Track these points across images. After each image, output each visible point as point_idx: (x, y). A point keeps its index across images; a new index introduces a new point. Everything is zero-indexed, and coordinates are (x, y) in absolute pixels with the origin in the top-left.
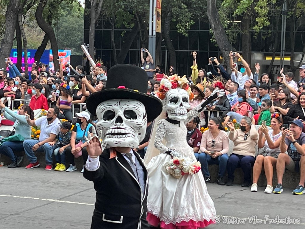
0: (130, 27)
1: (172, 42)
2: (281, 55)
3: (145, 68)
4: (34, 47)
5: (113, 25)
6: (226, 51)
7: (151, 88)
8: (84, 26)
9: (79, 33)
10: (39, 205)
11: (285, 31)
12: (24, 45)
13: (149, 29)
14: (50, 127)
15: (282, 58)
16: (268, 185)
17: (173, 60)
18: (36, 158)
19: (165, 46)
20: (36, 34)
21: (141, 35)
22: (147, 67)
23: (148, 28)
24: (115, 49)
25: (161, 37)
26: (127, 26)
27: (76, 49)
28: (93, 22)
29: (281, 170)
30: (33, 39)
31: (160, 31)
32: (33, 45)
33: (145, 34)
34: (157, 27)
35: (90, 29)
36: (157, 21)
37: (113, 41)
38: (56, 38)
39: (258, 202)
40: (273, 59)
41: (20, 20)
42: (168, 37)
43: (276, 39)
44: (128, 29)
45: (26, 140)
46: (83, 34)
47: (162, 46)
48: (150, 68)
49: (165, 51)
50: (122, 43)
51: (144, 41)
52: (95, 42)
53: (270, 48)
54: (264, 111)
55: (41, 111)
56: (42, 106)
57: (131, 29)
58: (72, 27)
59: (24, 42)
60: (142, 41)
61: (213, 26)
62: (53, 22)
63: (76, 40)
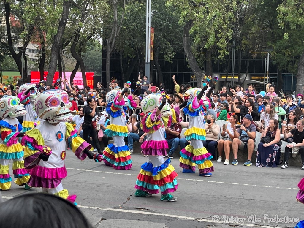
1: (160, 67)
2: (232, 75)
3: (143, 84)
5: (121, 55)
6: (196, 72)
9: (99, 62)
10: (76, 173)
11: (234, 59)
12: (63, 69)
13: (145, 58)
15: (233, 77)
16: (226, 160)
19: (156, 69)
20: (71, 63)
21: (139, 62)
24: (123, 72)
25: (153, 63)
26: (131, 57)
27: (97, 72)
28: (109, 53)
29: (235, 150)
31: (153, 59)
33: (142, 61)
34: (151, 57)
35: (107, 59)
36: (151, 53)
37: (121, 67)
38: (85, 65)
39: (221, 171)
40: (227, 77)
41: (60, 53)
42: (157, 64)
43: (229, 64)
46: (102, 62)
47: (154, 70)
49: (156, 73)
50: (127, 68)
52: (110, 67)
53: (224, 71)
54: (222, 110)
57: (134, 58)
58: (94, 58)
60: (140, 65)
61: (188, 55)
62: (82, 53)
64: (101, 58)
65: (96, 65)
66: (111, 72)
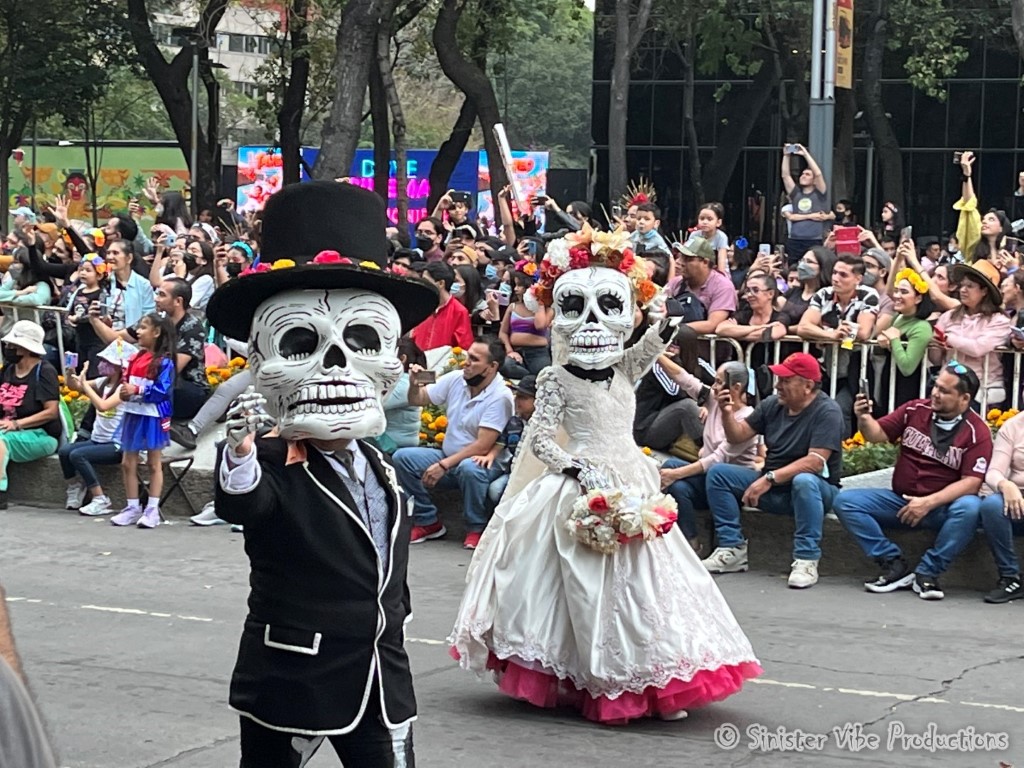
0: (747, 71)
1: (889, 119)
3: (796, 210)
4: (427, 142)
5: (689, 64)
7: (819, 276)
8: (591, 71)
9: (577, 96)
10: (442, 665)
12: (395, 136)
13: (810, 78)
14: (478, 407)
17: (894, 181)
18: (431, 509)
19: (867, 133)
20: (436, 102)
21: (782, 97)
22: (805, 204)
23: (807, 73)
24: (697, 148)
25: (853, 103)
26: (738, 69)
27: (566, 148)
28: (624, 55)
30: (426, 116)
31: (848, 85)
32: (426, 136)
33: (796, 93)
34: (840, 70)
35: (614, 82)
36: (840, 49)
37: (687, 121)
38: (501, 112)
41: (382, 53)
42: (875, 104)
44: (741, 78)
45: (401, 450)
46: (590, 97)
47: (857, 136)
48: (813, 210)
49: (865, 154)
50: (719, 127)
51: (794, 118)
52: (628, 123)
55: (451, 353)
56: (454, 338)
57: (751, 78)
58: (554, 76)
59: (396, 127)
60: (787, 116)
62: (492, 56)
63: (567, 119)
64: (589, 76)
65: (562, 113)
66: (636, 151)
